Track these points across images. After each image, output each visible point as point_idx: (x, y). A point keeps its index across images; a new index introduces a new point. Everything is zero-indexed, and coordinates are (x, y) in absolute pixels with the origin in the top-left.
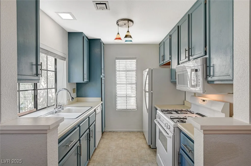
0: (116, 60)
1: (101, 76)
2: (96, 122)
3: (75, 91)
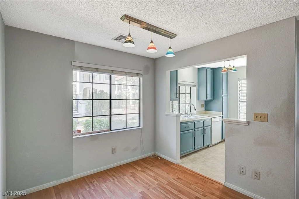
0: (239, 81)
1: (222, 96)
2: (211, 127)
3: (203, 105)
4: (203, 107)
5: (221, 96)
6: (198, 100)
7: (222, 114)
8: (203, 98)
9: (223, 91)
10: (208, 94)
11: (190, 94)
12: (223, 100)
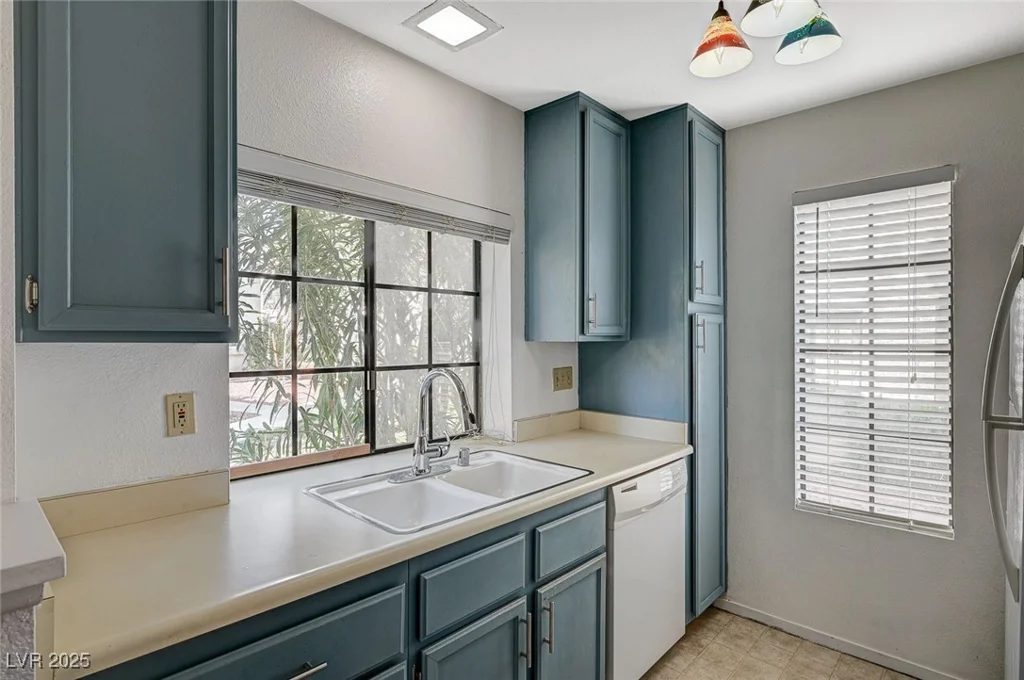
0: (798, 210)
1: (691, 308)
2: (609, 561)
3: (570, 378)
4: (570, 386)
5: (683, 307)
6: (527, 338)
7: (692, 441)
8: (561, 326)
9: (698, 272)
10: (590, 292)
11: (477, 294)
12: (699, 339)
